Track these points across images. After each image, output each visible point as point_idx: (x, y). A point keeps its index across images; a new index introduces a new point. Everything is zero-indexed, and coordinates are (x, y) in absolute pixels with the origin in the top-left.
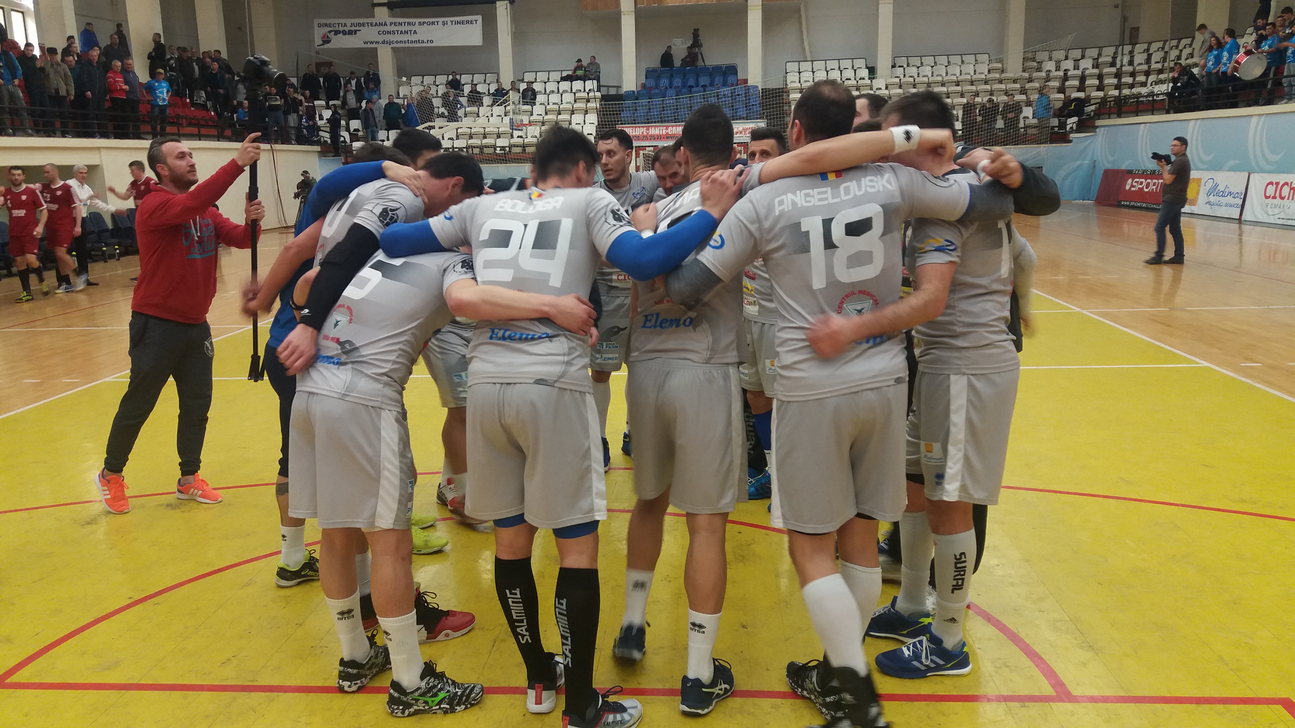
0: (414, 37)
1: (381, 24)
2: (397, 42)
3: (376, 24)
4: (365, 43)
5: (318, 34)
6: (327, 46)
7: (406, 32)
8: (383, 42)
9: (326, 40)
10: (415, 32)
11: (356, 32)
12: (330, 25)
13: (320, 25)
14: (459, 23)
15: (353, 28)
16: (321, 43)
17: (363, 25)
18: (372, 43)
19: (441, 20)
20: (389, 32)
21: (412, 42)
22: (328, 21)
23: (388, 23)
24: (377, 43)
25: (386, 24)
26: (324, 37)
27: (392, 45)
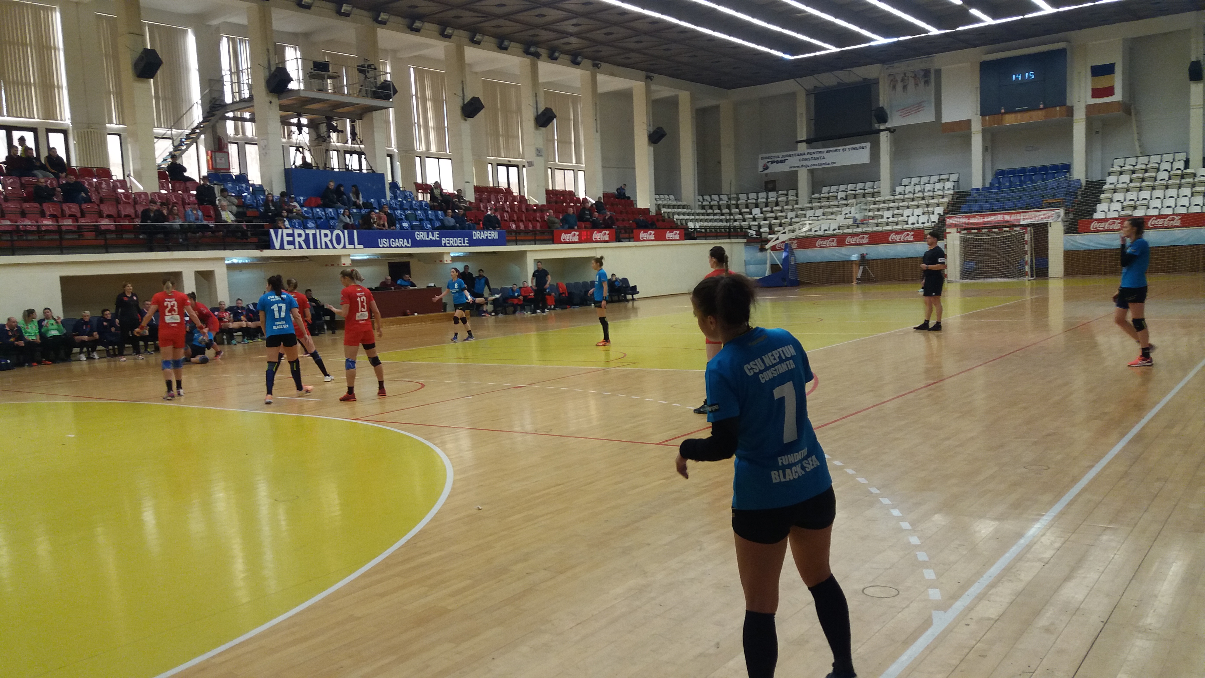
0: (823, 161)
1: (801, 154)
2: (811, 165)
3: (798, 155)
4: (791, 168)
5: (761, 163)
6: (766, 172)
7: (818, 158)
8: (802, 166)
9: (766, 168)
10: (824, 158)
11: (785, 160)
12: (768, 158)
13: (762, 158)
14: (854, 149)
15: (783, 159)
16: (762, 170)
17: (790, 156)
18: (794, 167)
19: (841, 148)
20: (806, 159)
21: (821, 164)
22: (767, 155)
23: (806, 153)
24: (798, 167)
25: (804, 154)
26: (764, 166)
27: (808, 168)
